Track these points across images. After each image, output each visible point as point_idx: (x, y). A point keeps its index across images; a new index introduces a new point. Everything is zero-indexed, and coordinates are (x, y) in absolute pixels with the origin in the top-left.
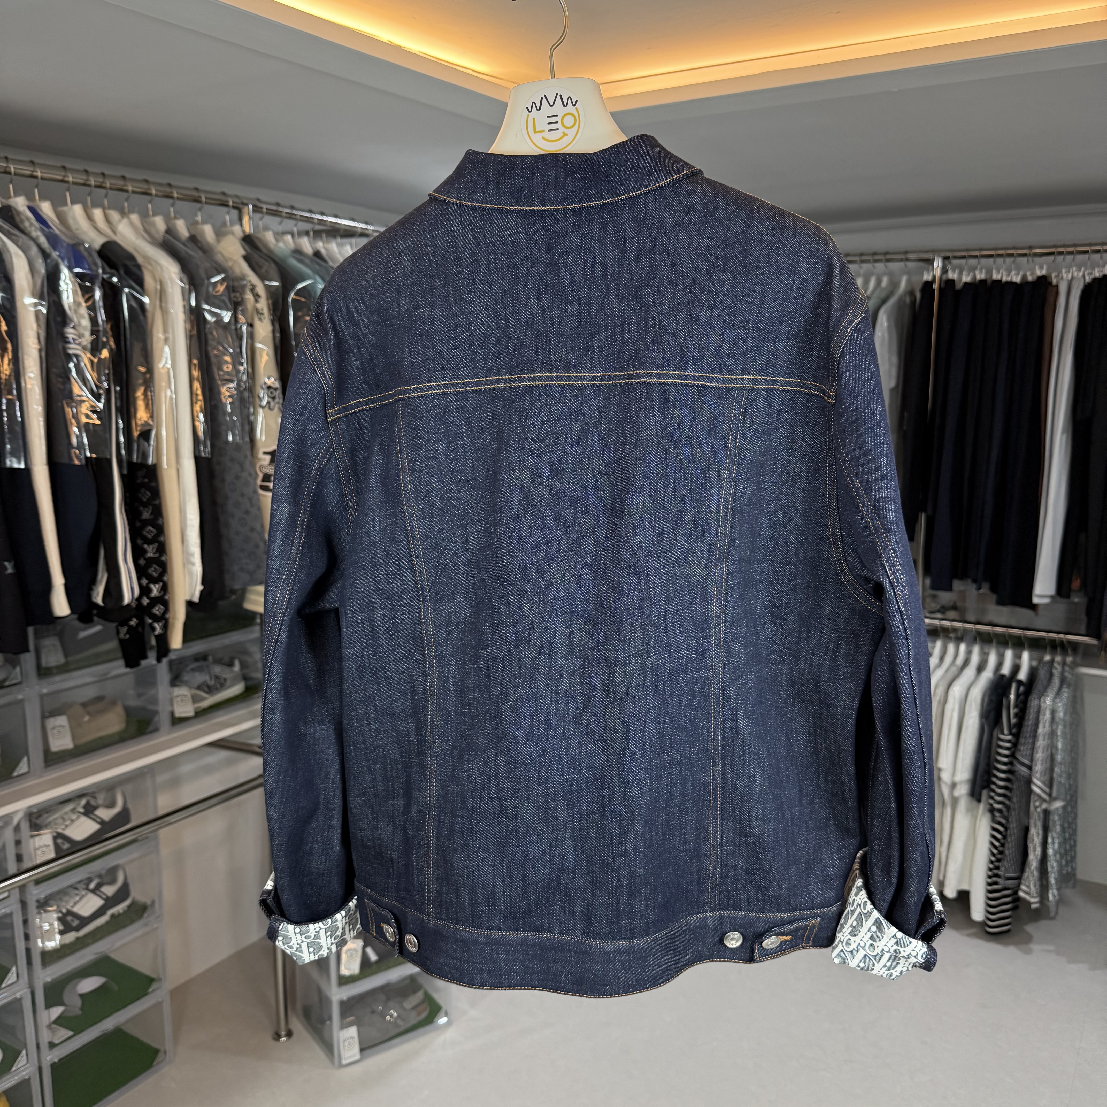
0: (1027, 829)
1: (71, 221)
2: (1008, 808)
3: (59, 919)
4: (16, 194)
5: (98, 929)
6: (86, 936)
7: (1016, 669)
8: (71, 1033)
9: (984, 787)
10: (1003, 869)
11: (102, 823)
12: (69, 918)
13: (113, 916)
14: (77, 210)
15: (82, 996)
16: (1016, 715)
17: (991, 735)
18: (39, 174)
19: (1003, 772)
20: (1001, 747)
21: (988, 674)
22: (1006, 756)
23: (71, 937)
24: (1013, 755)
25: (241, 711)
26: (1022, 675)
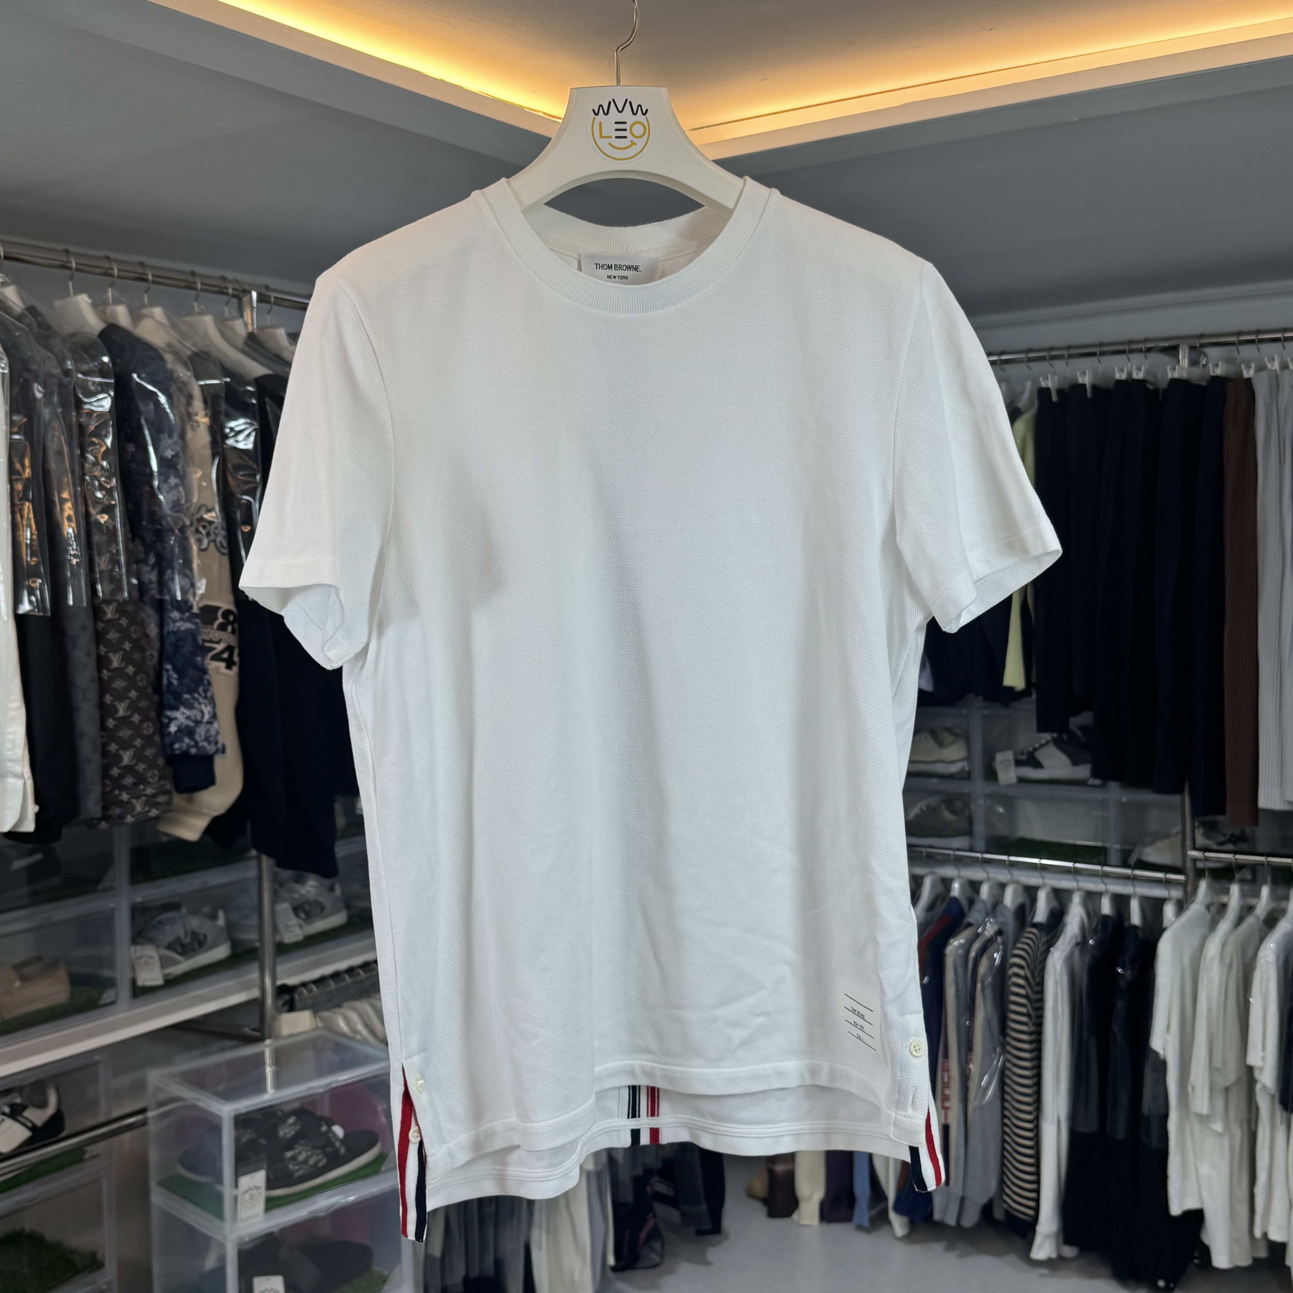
11: (33, 1127)
25: (227, 981)
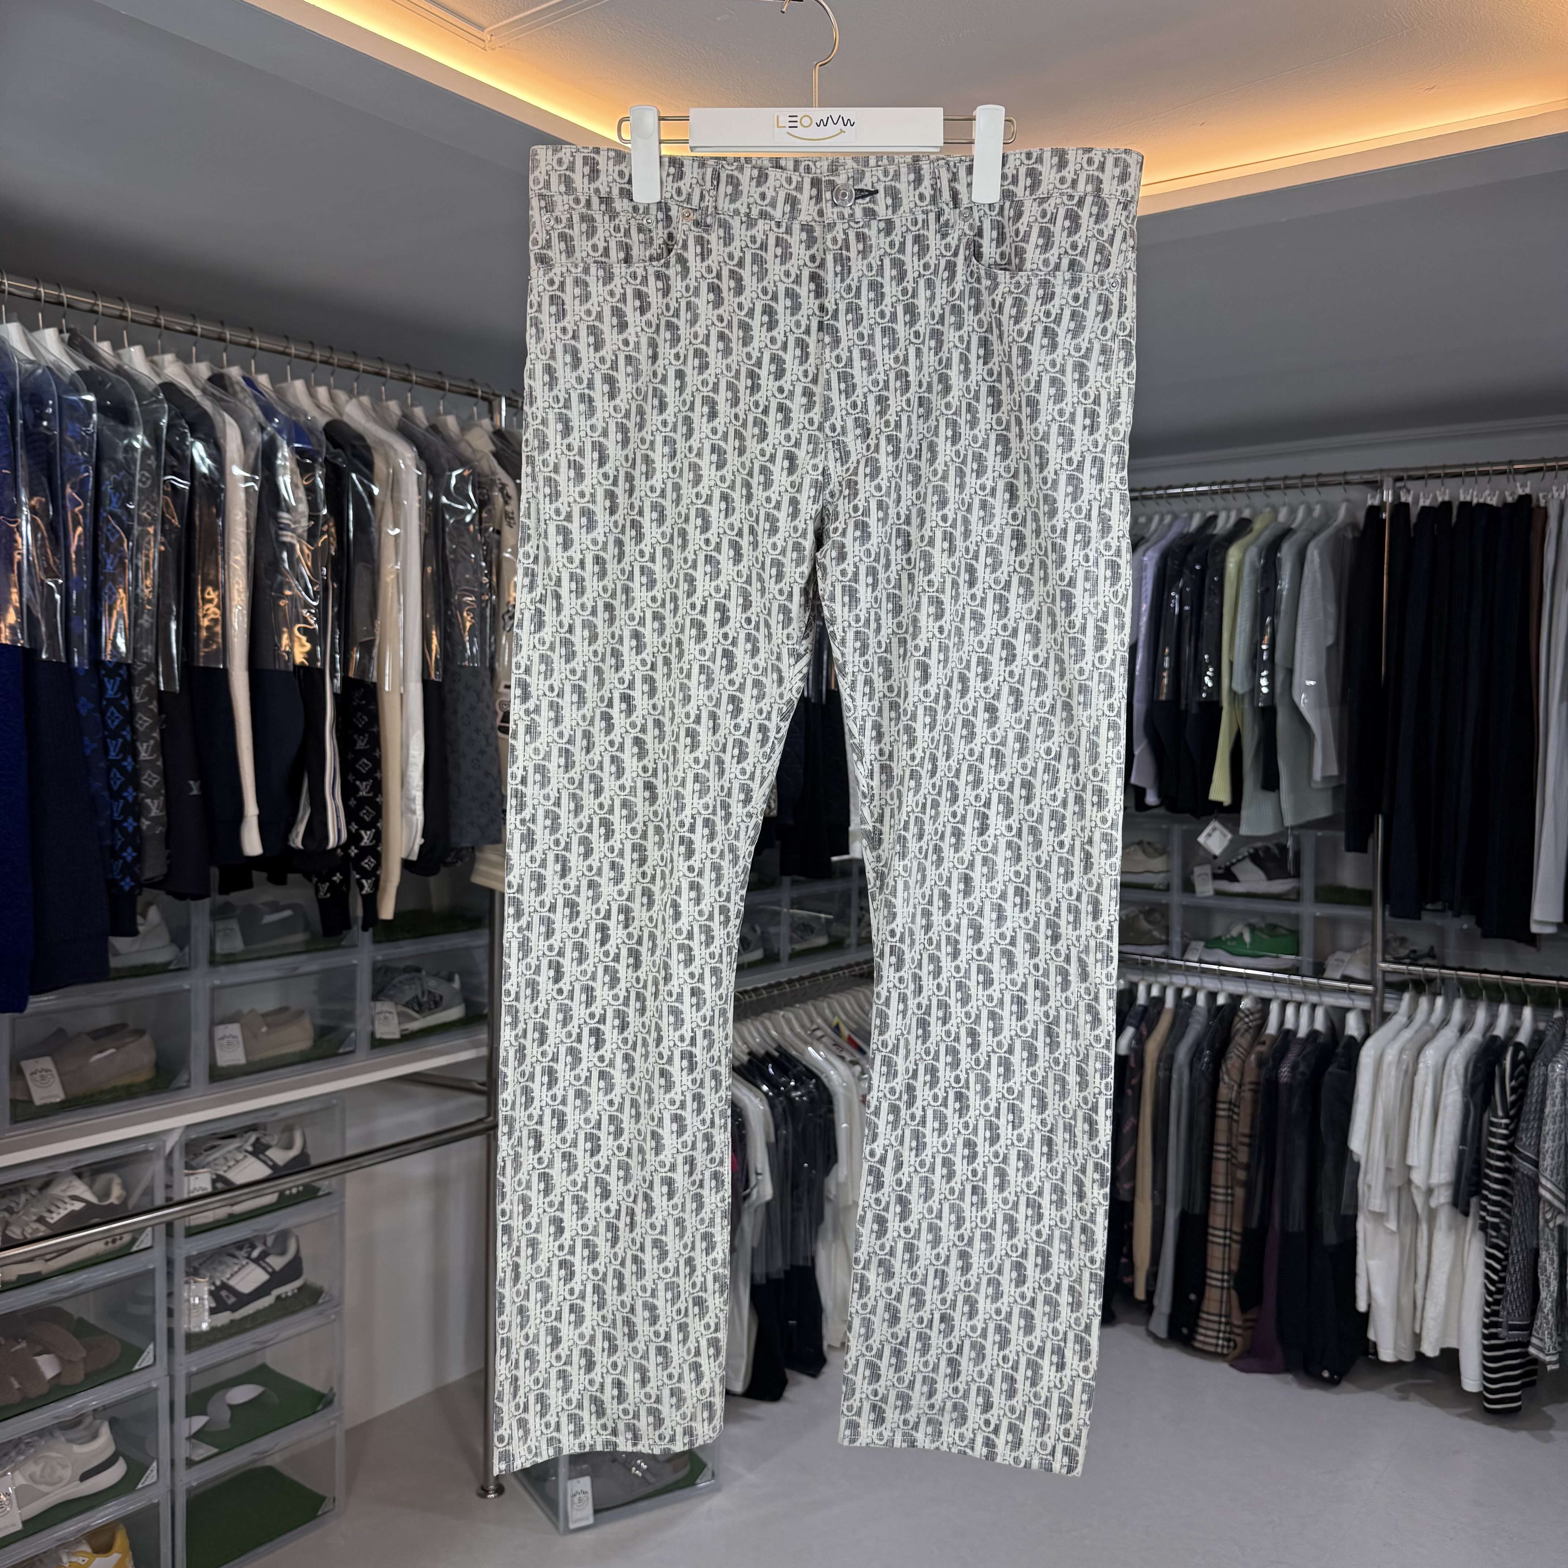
0: (1536, 1254)
1: (291, 399)
2: (1507, 1223)
3: (211, 1293)
4: (230, 364)
5: (258, 1313)
6: (245, 1319)
7: (1514, 1030)
8: (215, 1450)
9: (1472, 1194)
10: (1503, 1313)
11: (274, 1167)
12: (224, 1293)
13: (278, 1298)
14: (299, 385)
15: (231, 1407)
16: (1514, 1090)
17: (1479, 1120)
18: (257, 343)
19: (1498, 1170)
20: (1493, 1135)
21: (1475, 1036)
22: (1500, 1147)
23: (224, 1318)
24: (1511, 1147)
25: (458, 1039)
26: (1523, 1037)
